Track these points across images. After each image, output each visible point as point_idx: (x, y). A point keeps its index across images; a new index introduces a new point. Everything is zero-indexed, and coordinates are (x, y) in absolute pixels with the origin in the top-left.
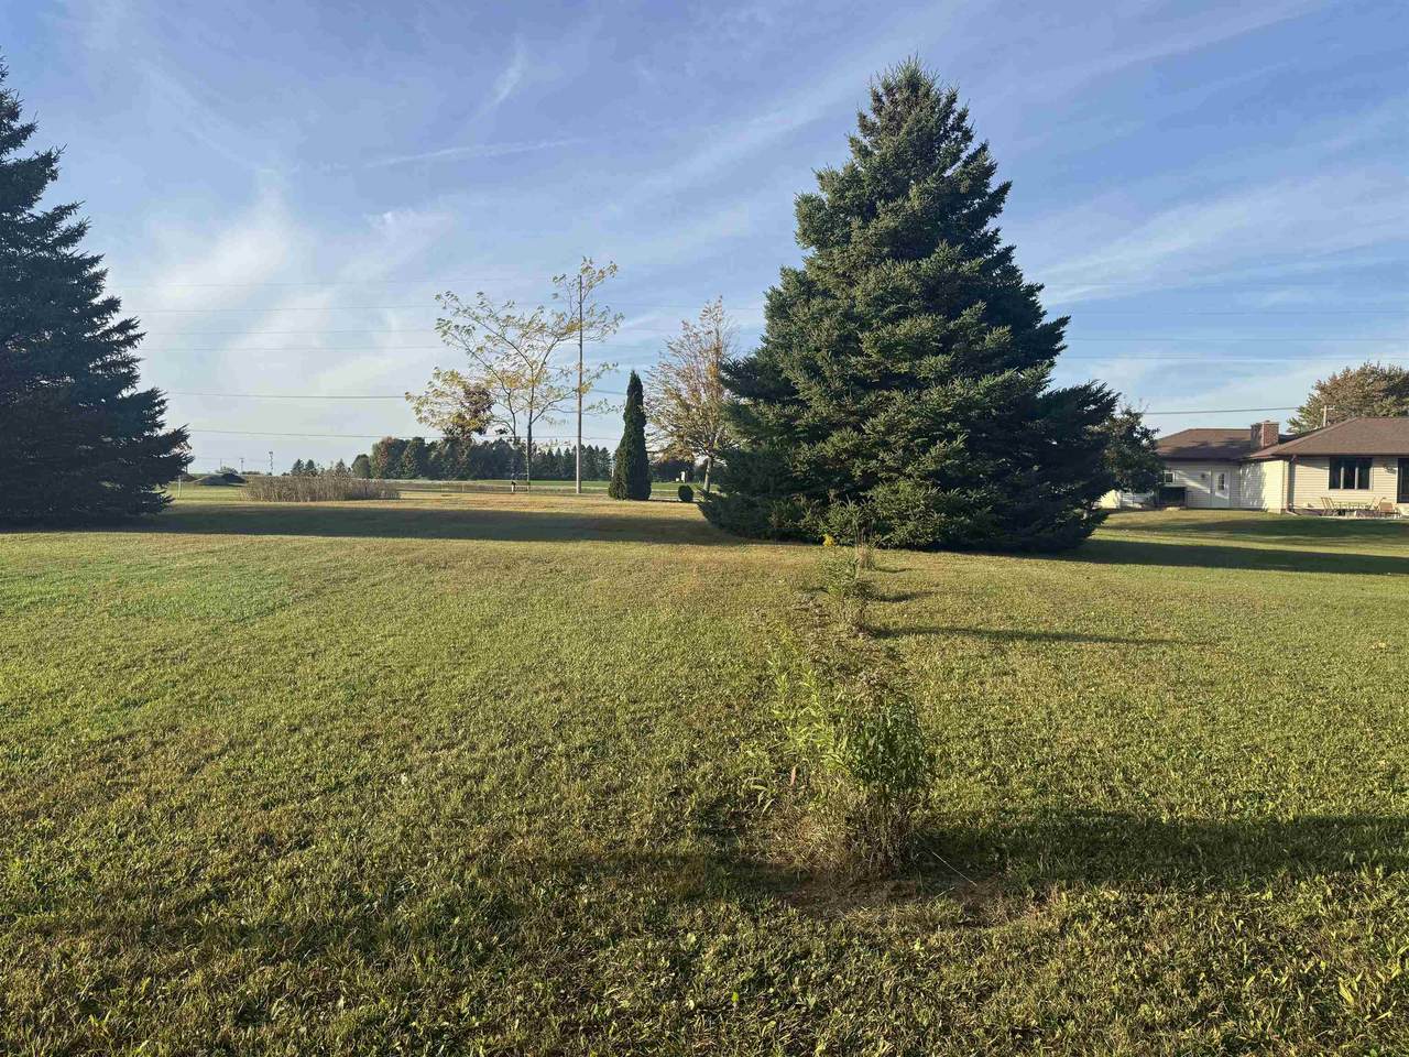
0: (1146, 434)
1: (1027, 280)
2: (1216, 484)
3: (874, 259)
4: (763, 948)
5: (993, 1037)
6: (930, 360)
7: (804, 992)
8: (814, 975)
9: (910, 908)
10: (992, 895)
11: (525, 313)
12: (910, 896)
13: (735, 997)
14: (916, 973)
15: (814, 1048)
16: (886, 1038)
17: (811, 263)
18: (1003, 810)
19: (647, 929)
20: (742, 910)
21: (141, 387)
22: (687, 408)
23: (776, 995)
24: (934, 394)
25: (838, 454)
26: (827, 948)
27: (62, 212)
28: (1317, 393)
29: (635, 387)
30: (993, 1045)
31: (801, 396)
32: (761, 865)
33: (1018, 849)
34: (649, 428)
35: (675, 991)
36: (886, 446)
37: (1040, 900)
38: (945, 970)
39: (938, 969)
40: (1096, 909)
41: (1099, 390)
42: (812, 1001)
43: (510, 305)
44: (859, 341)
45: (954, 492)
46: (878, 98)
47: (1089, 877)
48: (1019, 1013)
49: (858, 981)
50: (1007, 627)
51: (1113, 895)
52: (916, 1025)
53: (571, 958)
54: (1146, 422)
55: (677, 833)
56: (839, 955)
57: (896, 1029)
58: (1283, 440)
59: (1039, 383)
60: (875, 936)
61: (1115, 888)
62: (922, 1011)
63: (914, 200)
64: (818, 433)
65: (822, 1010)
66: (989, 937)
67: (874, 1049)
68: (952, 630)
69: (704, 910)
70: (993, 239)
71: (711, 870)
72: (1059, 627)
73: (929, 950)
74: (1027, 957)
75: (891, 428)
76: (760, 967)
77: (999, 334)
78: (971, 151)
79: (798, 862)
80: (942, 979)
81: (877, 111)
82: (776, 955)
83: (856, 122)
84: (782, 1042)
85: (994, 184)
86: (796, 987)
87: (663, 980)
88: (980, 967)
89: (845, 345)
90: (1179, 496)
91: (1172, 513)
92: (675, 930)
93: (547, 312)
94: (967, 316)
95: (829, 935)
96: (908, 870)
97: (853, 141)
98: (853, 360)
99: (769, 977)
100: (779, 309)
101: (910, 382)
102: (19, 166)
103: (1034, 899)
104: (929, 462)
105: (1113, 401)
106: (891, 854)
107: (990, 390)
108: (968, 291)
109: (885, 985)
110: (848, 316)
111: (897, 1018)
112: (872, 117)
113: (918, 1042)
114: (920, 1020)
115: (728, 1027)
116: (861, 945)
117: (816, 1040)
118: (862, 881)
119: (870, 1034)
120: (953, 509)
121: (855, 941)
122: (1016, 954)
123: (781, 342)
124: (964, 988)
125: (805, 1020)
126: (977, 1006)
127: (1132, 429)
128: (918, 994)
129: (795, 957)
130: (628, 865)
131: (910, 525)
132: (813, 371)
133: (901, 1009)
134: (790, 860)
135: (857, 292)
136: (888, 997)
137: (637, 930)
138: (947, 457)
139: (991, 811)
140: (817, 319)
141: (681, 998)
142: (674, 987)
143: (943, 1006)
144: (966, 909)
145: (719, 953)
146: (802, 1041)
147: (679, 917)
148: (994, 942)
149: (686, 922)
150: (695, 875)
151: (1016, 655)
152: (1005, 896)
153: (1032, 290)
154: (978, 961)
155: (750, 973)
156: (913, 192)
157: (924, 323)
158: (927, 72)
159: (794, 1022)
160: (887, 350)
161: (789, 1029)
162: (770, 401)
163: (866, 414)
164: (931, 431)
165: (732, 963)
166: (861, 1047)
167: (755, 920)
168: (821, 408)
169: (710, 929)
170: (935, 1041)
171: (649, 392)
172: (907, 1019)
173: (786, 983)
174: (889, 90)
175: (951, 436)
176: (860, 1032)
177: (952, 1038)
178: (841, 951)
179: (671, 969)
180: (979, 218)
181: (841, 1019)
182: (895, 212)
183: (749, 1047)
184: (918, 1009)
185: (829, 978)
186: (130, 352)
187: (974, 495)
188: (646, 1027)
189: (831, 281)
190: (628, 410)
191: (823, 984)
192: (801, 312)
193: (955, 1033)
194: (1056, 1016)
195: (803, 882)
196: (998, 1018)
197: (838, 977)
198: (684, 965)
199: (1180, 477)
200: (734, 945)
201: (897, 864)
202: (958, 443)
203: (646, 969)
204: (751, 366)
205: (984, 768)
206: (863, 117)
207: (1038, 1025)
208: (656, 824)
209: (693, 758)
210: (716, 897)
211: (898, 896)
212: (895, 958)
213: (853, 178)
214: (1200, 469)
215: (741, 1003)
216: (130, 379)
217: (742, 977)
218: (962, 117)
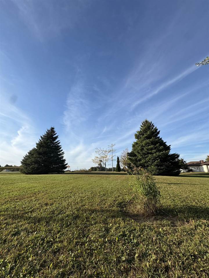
0: (185, 162)
1: (164, 142)
2: (197, 169)
3: (144, 140)
4: (125, 227)
5: (185, 257)
6: (153, 151)
7: (133, 239)
8: (136, 235)
9: (159, 222)
10: (176, 220)
11: (105, 149)
12: (158, 220)
13: (117, 239)
14: (161, 236)
15: (135, 255)
16: (154, 254)
17: (137, 141)
18: (175, 205)
19: (102, 222)
20: (122, 220)
21: (64, 159)
22: (124, 160)
23: (127, 239)
24: (155, 155)
25: (143, 163)
26: (139, 228)
27: (58, 141)
28: (207, 157)
29: (118, 158)
30: (186, 259)
31: (137, 156)
32: (128, 213)
33: (180, 212)
34: (120, 163)
35: (104, 236)
36: (149, 161)
37: (188, 222)
38: (168, 236)
39: (167, 236)
40: (202, 224)
41: (177, 154)
42: (135, 241)
43: (103, 149)
44: (144, 149)
45: (159, 167)
46: (142, 123)
47: (197, 218)
48: (191, 250)
49: (147, 237)
50: (170, 183)
51: (205, 221)
52: (162, 251)
53: (85, 227)
54: (184, 160)
55: (113, 206)
56: (142, 231)
57: (157, 251)
58: (205, 162)
59: (168, 153)
60: (151, 227)
61: (205, 220)
62: (164, 247)
63: (148, 133)
64: (140, 160)
65: (137, 244)
66: (178, 229)
67: (151, 257)
68: (162, 183)
69: (115, 220)
70: (159, 137)
71: (118, 212)
72: (178, 183)
73: (164, 231)
74: (189, 234)
75: (150, 159)
76: (124, 232)
77: (162, 147)
78: (154, 128)
79: (135, 213)
80: (168, 238)
81: (143, 125)
82: (128, 229)
83: (140, 126)
84: (127, 252)
85: (158, 131)
86: (132, 237)
87: (102, 233)
88: (177, 236)
89: (142, 149)
90: (191, 170)
91: (191, 173)
92: (108, 223)
93: (107, 149)
94: (157, 145)
95: (140, 226)
96: (157, 214)
97: (140, 128)
98: (143, 151)
99: (126, 234)
100: (134, 146)
101: (151, 153)
102: (55, 137)
103: (186, 221)
104: (155, 163)
105: (179, 155)
106: (153, 211)
107: (162, 154)
108: (157, 143)
109: (153, 239)
110: (142, 146)
111: (157, 248)
112: (142, 125)
113: (164, 256)
114: (163, 249)
115: (114, 247)
116: (147, 228)
117: (136, 253)
118: (148, 216)
119: (150, 252)
120: (160, 169)
121: (146, 227)
122: (186, 233)
123: (134, 150)
124: (174, 241)
125: (133, 247)
126: (178, 247)
127: (182, 161)
128: (162, 242)
129: (132, 230)
130: (103, 211)
131: (154, 172)
132: (139, 153)
133: (158, 245)
134: (134, 212)
135: (143, 143)
136: (154, 242)
137: (100, 222)
138: (158, 162)
139: (173, 205)
140: (138, 147)
141: (105, 238)
142: (104, 235)
143: (169, 246)
144: (171, 223)
145: (116, 228)
146: (132, 253)
147: (109, 220)
148: (179, 230)
149: (110, 221)
150: (115, 213)
151: (172, 186)
152: (179, 221)
153: (165, 143)
154: (176, 234)
155: (121, 233)
156: (148, 132)
157: (152, 146)
158: (148, 120)
159: (130, 247)
160: (148, 149)
161: (129, 249)
162: (133, 157)
163: (146, 158)
164: (155, 159)
165: (118, 231)
166: (148, 256)
167: (125, 222)
168: (140, 157)
169: (115, 223)
170: (168, 257)
171: (120, 159)
172: (160, 249)
173: (130, 236)
174: (144, 122)
175: (158, 160)
176: (147, 251)
177: (173, 256)
178: (143, 229)
179: (105, 231)
180: (157, 135)
181: (142, 247)
182: (146, 134)
183: (118, 253)
184: (162, 246)
185: (140, 236)
186: (63, 155)
187: (162, 168)
188: (95, 244)
189: (140, 143)
190: (117, 161)
191: (138, 237)
192: (136, 146)
193: (174, 255)
194: (202, 252)
195: (136, 216)
196: (185, 251)
197: (142, 236)
198: (107, 230)
199: (191, 168)
200: (119, 227)
201: (155, 213)
202: (159, 161)
203: (99, 230)
204: (131, 153)
205: (170, 198)
206: (141, 125)
207: (198, 254)
208: (110, 204)
209: (119, 196)
210: (118, 217)
211: (156, 219)
212: (156, 232)
213: (141, 131)
214: (193, 167)
215: (118, 241)
216: (63, 158)
217: (119, 234)
218: (153, 124)
